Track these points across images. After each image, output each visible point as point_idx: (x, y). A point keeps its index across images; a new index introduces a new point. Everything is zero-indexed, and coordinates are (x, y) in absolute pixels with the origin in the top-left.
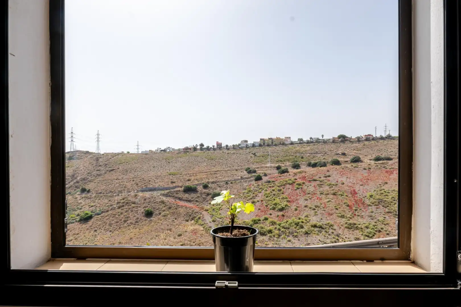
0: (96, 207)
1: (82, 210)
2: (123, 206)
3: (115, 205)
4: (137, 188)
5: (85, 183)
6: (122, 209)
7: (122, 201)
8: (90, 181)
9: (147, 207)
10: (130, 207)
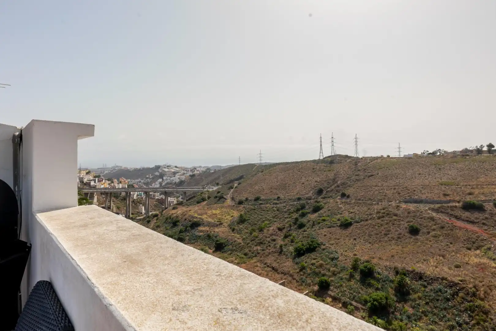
0: (355, 214)
1: (342, 215)
2: (383, 217)
3: (374, 214)
4: (398, 198)
5: (345, 188)
6: (382, 221)
7: (382, 211)
8: (349, 186)
9: (412, 222)
10: (390, 219)
